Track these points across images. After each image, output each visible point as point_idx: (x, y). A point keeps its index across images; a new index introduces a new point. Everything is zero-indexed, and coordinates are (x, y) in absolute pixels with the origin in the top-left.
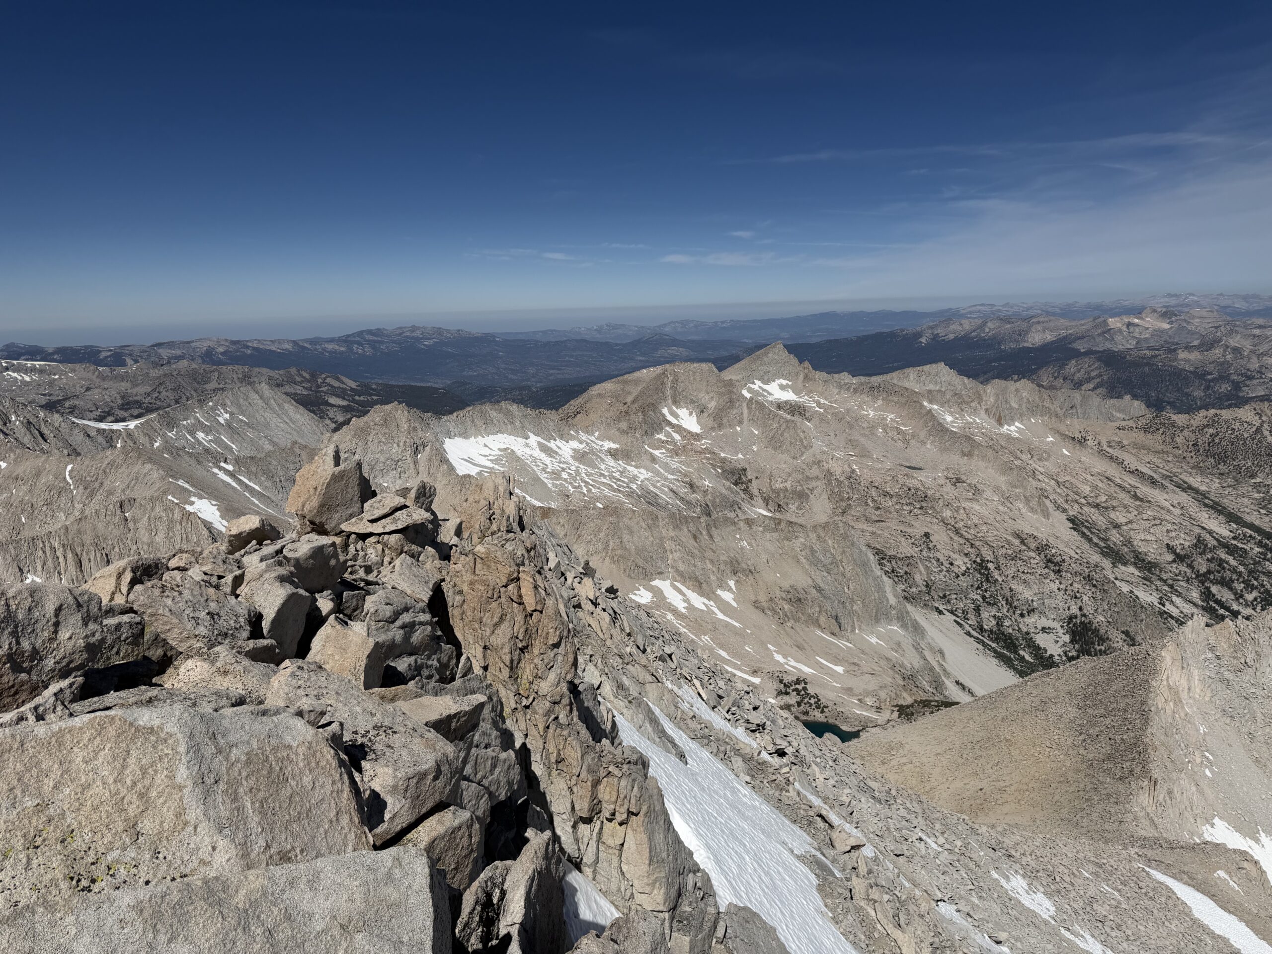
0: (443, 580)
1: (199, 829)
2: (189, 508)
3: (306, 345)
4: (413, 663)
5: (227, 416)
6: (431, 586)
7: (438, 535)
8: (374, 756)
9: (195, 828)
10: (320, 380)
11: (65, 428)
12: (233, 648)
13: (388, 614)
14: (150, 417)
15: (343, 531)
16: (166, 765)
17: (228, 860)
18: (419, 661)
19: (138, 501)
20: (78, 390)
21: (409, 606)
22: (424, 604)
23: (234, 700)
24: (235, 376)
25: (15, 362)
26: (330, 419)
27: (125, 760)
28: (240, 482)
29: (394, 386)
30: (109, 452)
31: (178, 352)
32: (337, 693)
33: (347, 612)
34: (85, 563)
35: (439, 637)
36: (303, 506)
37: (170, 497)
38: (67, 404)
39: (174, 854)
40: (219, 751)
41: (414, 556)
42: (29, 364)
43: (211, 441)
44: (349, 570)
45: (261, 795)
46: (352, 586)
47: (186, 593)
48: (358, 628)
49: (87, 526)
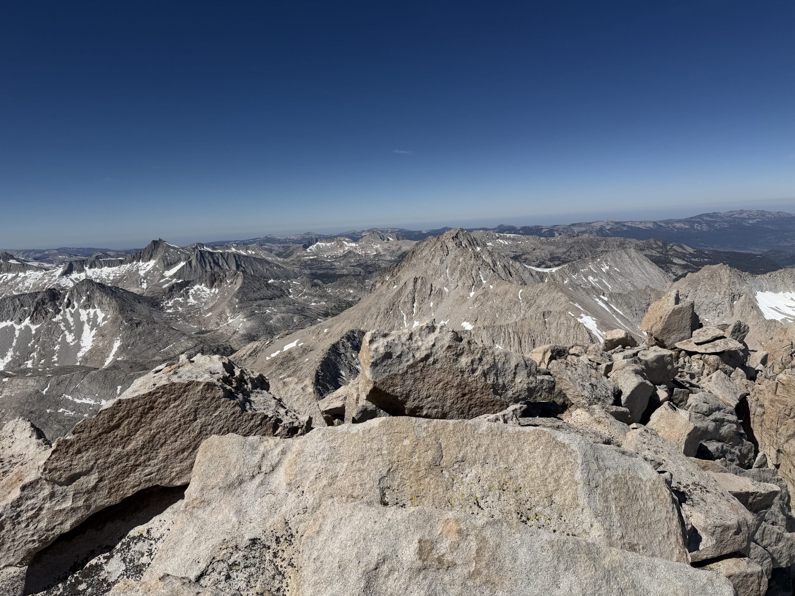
0: (749, 394)
1: (584, 511)
2: (579, 320)
3: (662, 224)
4: (720, 447)
5: (607, 268)
6: (738, 396)
7: (747, 361)
8: (691, 502)
9: (583, 509)
10: (668, 247)
11: (521, 270)
12: (603, 408)
13: (705, 409)
14: (564, 266)
15: (676, 348)
16: (570, 468)
17: (599, 536)
18: (725, 447)
19: (553, 313)
20: (530, 250)
21: (721, 407)
22: (732, 408)
23: (604, 440)
24: (615, 244)
25: (502, 235)
26: (673, 273)
27: (549, 458)
28: (611, 308)
29: (721, 252)
30: (541, 284)
31: (583, 229)
32: (669, 453)
33: (675, 401)
34: (523, 342)
35: (741, 434)
36: (652, 328)
37: (570, 313)
38: (523, 257)
39: (570, 520)
40: (600, 469)
41: (728, 373)
42: (508, 235)
43: (597, 282)
44: (679, 374)
45: (621, 504)
46: (680, 385)
47: (579, 369)
48: (683, 414)
49: (526, 323)
